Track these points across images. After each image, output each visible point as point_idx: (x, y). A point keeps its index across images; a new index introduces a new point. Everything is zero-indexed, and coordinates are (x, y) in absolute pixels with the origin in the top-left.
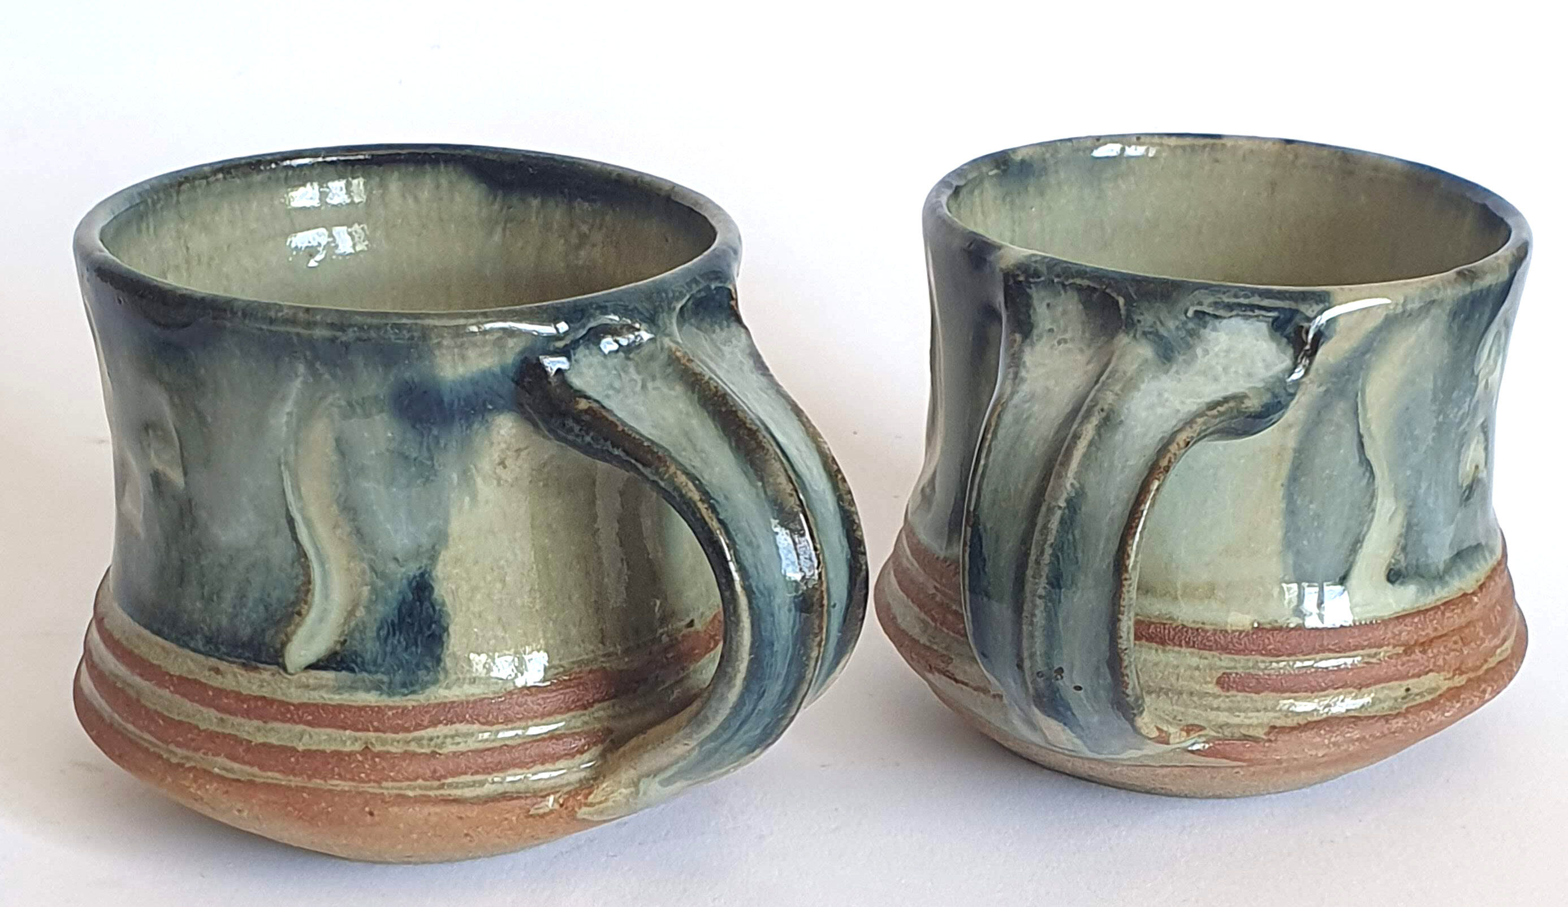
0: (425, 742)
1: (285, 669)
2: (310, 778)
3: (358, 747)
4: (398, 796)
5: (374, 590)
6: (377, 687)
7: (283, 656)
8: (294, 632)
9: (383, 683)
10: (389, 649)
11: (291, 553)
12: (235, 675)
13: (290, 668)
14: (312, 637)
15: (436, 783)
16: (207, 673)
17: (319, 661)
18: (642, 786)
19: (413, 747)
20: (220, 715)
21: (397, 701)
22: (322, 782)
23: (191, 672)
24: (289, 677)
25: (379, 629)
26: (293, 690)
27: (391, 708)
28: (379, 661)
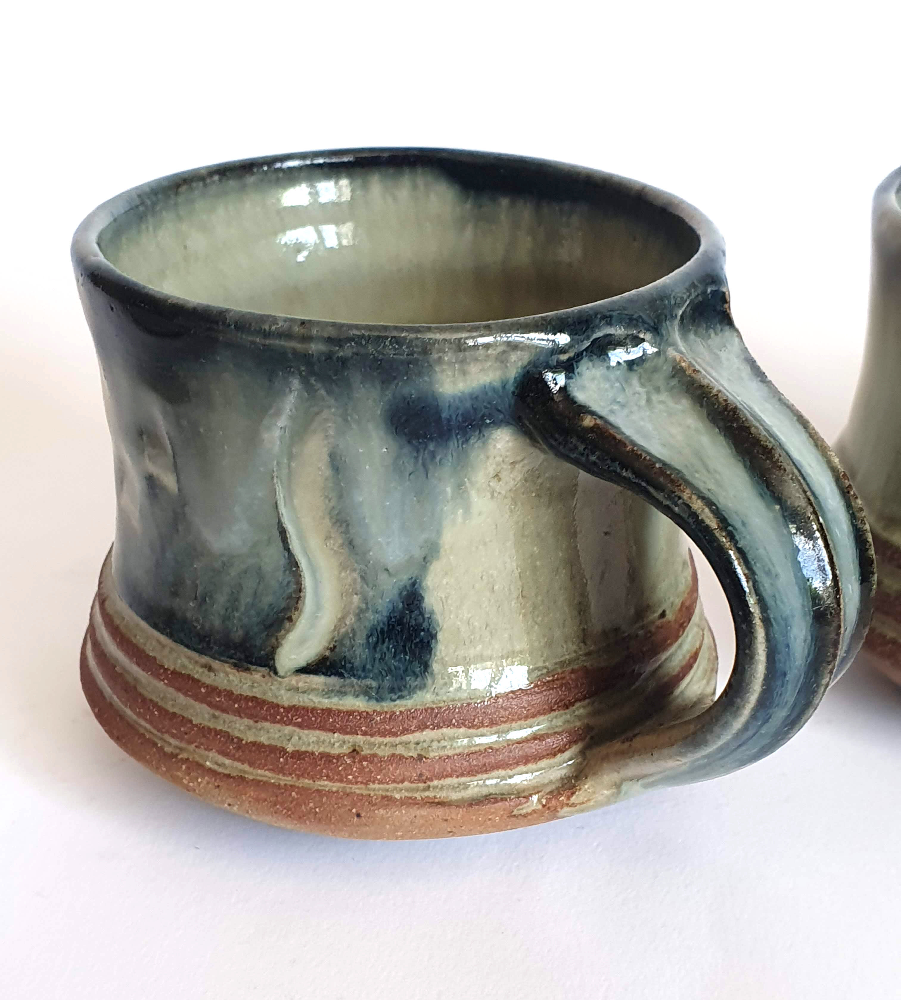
0: (412, 746)
1: (276, 673)
2: (298, 777)
3: (346, 749)
4: (383, 797)
5: (365, 600)
6: (366, 692)
7: (273, 659)
8: (284, 637)
9: (371, 688)
10: (378, 656)
11: (283, 562)
12: (227, 674)
13: (281, 672)
14: (302, 642)
15: (421, 785)
16: (201, 670)
17: (308, 665)
18: (624, 787)
19: (400, 750)
20: (212, 711)
21: (386, 706)
22: (311, 782)
23: (184, 666)
24: (279, 679)
25: (368, 637)
26: (283, 692)
27: (379, 714)
28: (368, 666)
